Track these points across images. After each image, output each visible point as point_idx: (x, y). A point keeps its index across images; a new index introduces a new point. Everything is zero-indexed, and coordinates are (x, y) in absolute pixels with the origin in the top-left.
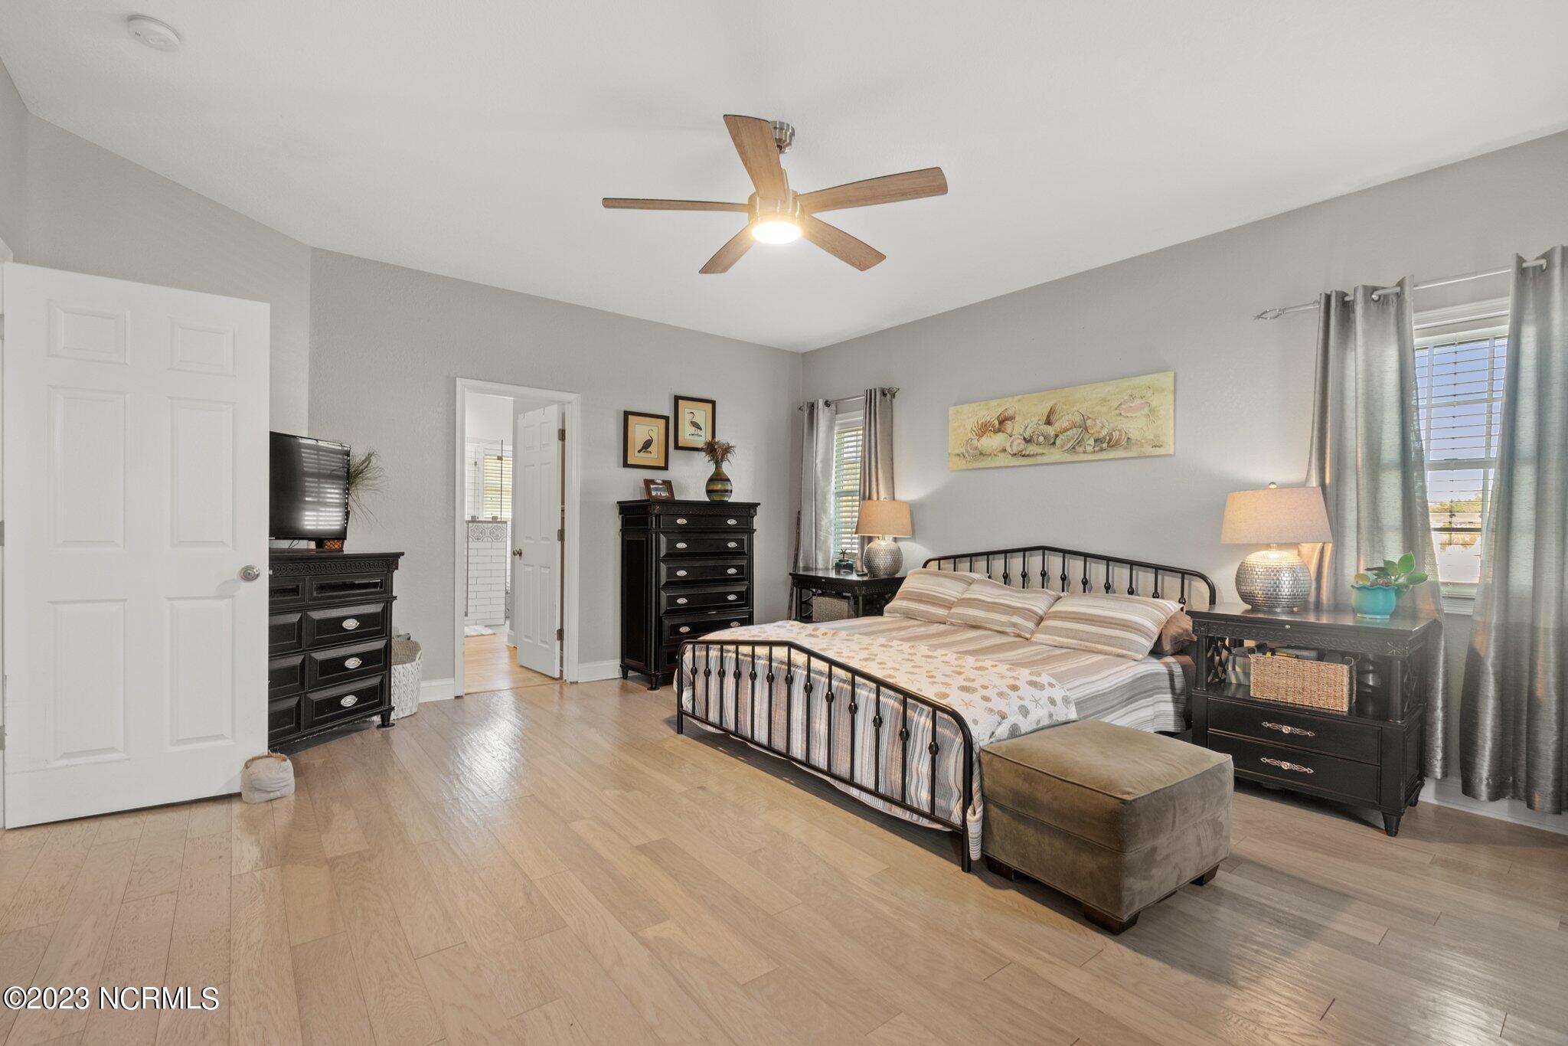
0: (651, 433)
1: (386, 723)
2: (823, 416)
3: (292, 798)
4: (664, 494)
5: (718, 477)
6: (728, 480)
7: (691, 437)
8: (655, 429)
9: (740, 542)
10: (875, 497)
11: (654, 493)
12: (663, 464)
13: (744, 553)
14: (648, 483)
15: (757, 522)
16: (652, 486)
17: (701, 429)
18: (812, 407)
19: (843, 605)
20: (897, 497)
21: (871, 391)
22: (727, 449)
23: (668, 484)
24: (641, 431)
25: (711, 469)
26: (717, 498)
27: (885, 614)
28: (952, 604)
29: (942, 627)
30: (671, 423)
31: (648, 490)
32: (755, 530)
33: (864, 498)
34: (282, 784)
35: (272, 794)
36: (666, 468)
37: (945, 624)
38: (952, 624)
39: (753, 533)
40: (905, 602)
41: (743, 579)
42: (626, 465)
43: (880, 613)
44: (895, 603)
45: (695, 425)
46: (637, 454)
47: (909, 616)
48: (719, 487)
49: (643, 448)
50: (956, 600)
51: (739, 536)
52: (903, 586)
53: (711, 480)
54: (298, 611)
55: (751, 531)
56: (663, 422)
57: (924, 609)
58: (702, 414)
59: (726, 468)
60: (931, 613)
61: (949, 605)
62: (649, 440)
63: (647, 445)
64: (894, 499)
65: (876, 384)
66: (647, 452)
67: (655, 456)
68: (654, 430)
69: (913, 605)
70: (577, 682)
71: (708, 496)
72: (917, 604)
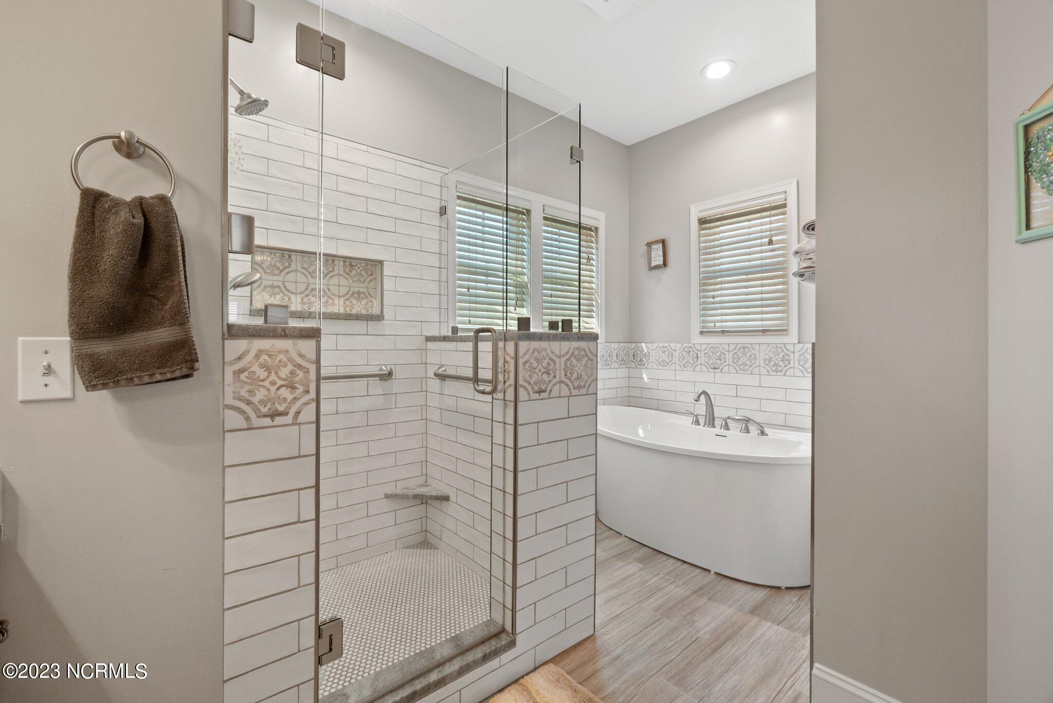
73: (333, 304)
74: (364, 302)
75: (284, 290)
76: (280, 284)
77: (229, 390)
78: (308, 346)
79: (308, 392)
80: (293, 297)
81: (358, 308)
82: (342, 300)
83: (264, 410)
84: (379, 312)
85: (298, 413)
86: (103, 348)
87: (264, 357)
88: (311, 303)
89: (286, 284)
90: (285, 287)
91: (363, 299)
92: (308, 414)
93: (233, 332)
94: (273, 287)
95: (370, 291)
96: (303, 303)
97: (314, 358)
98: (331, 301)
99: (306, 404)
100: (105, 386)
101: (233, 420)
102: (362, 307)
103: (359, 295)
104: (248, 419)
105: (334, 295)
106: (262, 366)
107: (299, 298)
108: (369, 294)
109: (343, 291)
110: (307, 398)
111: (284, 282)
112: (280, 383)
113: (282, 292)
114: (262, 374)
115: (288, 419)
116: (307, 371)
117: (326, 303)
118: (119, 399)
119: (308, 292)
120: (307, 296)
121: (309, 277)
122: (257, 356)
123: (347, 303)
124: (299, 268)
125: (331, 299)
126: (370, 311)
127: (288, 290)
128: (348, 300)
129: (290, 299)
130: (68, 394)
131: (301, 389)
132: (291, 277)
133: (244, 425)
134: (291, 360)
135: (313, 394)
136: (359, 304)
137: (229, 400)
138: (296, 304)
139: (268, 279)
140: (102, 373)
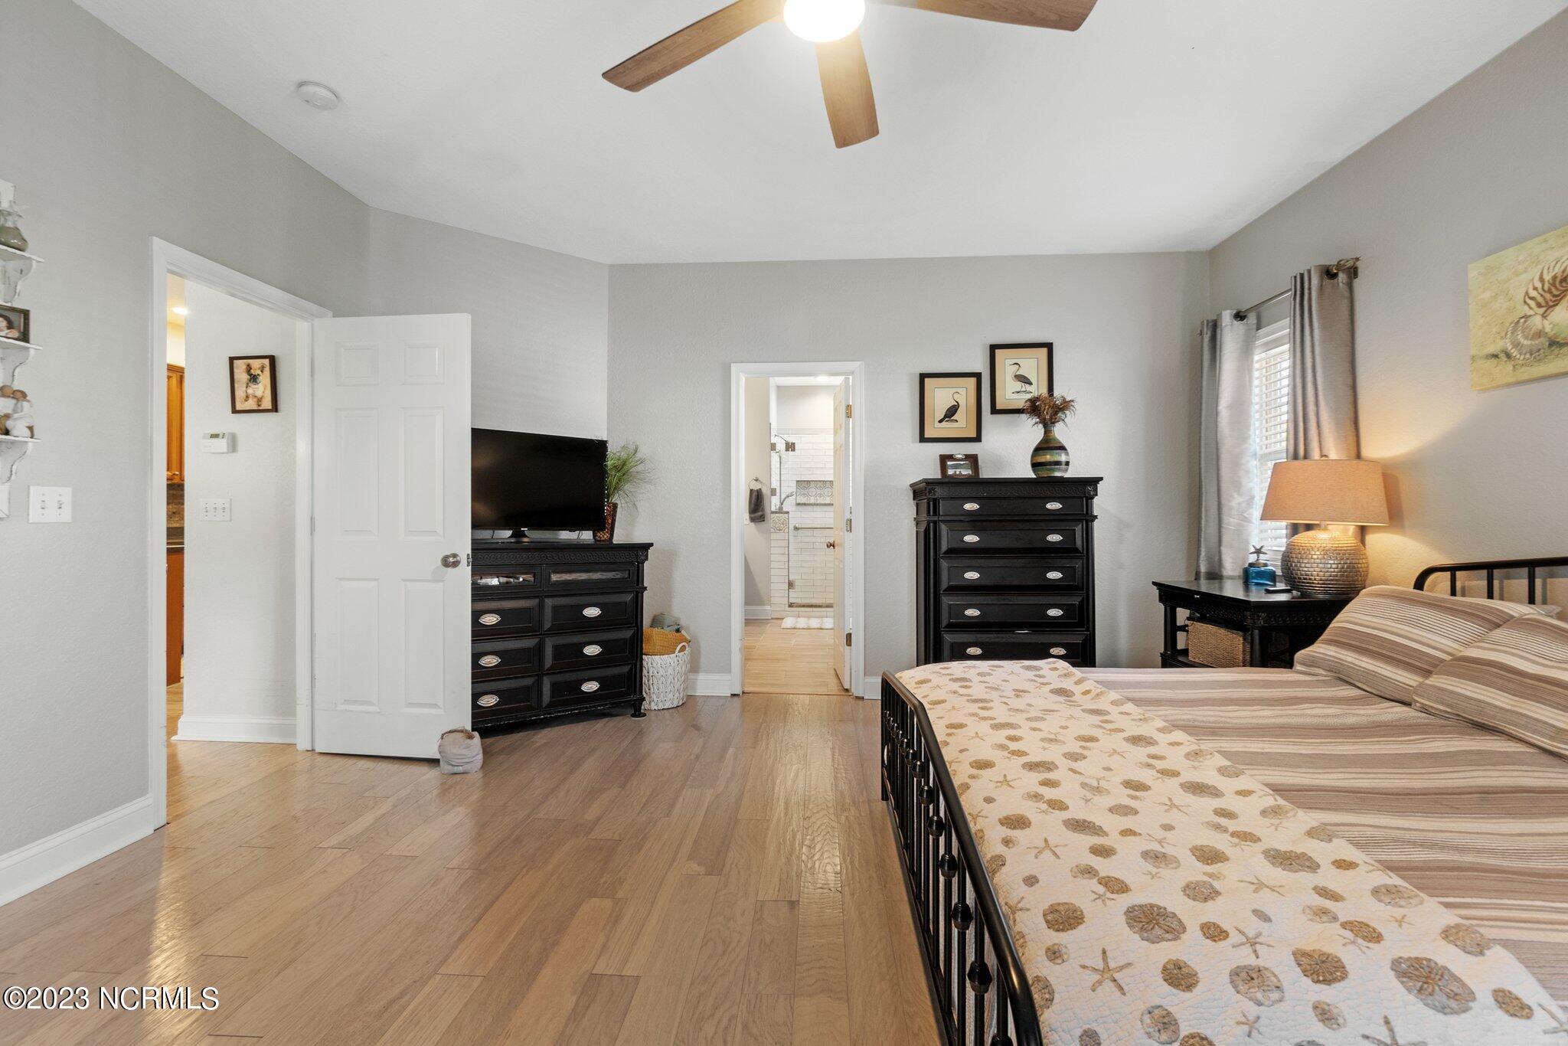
0: (956, 397)
1: (637, 713)
2: (1231, 335)
3: (476, 776)
4: (966, 472)
5: (1048, 445)
6: (1063, 448)
7: (1016, 396)
8: (963, 391)
9: (1069, 535)
10: (1315, 454)
11: (950, 472)
12: (973, 435)
13: (1076, 550)
14: (944, 459)
15: (1099, 505)
16: (949, 463)
17: (1030, 383)
18: (1215, 326)
19: (1234, 642)
20: (1367, 451)
21: (1302, 276)
22: (1065, 406)
23: (973, 460)
24: (941, 396)
25: (1036, 434)
26: (1044, 474)
27: (1298, 667)
28: (1435, 666)
29: (1397, 712)
30: (985, 383)
31: (944, 468)
32: (1096, 517)
33: (1296, 457)
34: (464, 761)
35: (456, 768)
36: (978, 439)
37: (1408, 704)
38: (1425, 710)
39: (1093, 521)
40: (1333, 648)
41: (1077, 588)
42: (923, 439)
43: (1289, 664)
44: (1319, 649)
45: (1023, 379)
46: (937, 424)
47: (1342, 676)
48: (1048, 457)
49: (946, 416)
50: (1448, 658)
51: (1068, 526)
52: (1342, 616)
53: (1039, 449)
54: (535, 597)
55: (1089, 518)
56: (973, 381)
57: (1372, 668)
58: (1032, 364)
59: (1059, 431)
60: (1386, 679)
61: (1426, 666)
62: (954, 406)
63: (951, 412)
64: (1358, 456)
65: (1310, 260)
66: (952, 421)
67: (963, 424)
68: (962, 393)
69: (1349, 657)
70: (863, 698)
71: (1034, 471)
72: (1356, 656)
73: (826, 499)
77: (771, 524)
78: (786, 515)
82: (830, 498)
83: (778, 529)
85: (784, 531)
86: (752, 516)
88: (816, 500)
90: (808, 494)
92: (786, 532)
93: (773, 512)
94: (804, 494)
96: (814, 500)
97: (787, 518)
100: (753, 522)
101: (772, 530)
104: (775, 530)
105: (826, 496)
106: (777, 519)
107: (813, 498)
109: (831, 494)
110: (786, 528)
112: (780, 524)
113: (807, 496)
114: (777, 521)
115: (782, 532)
116: (786, 522)
117: (823, 499)
118: (755, 525)
119: (816, 495)
120: (816, 497)
121: (816, 490)
122: (776, 517)
124: (813, 487)
129: (810, 498)
130: (749, 523)
131: (785, 526)
132: (810, 490)
133: (774, 532)
134: (782, 519)
137: (772, 526)
138: (812, 501)
139: (803, 492)
140: (752, 520)
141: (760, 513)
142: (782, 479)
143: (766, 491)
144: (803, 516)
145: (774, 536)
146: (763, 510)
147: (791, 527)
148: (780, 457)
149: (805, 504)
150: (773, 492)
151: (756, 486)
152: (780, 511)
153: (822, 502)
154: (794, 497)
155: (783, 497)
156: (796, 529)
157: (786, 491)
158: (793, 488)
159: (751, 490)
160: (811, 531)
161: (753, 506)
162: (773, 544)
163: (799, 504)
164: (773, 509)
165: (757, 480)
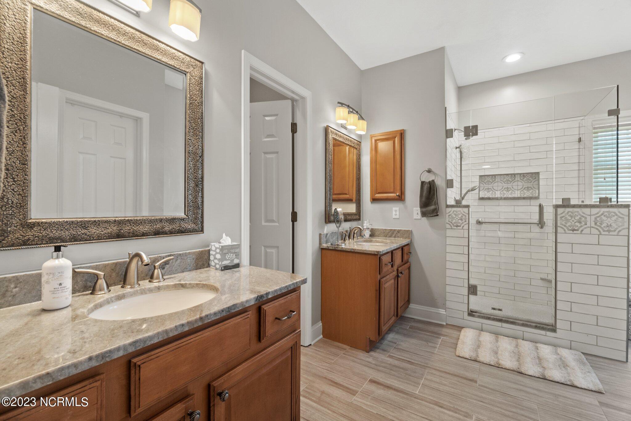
73: (515, 193)
74: (530, 191)
75: (493, 189)
76: (492, 188)
77: (447, 220)
78: (466, 210)
79: (466, 221)
80: (497, 192)
81: (527, 194)
82: (519, 192)
83: (455, 225)
84: (537, 195)
85: (463, 227)
86: (424, 210)
87: (455, 212)
88: (504, 194)
89: (494, 187)
90: (493, 188)
91: (531, 190)
92: (466, 227)
93: (448, 206)
94: (488, 189)
95: (534, 186)
96: (501, 194)
97: (468, 213)
98: (513, 192)
99: (466, 224)
100: (424, 217)
101: (448, 226)
102: (529, 193)
103: (528, 188)
104: (451, 226)
105: (515, 189)
106: (454, 214)
107: (499, 192)
108: (533, 187)
109: (520, 187)
110: (465, 223)
111: (493, 187)
112: (459, 219)
113: (492, 190)
114: (454, 216)
115: (461, 228)
116: (466, 216)
117: (511, 193)
118: (427, 220)
119: (503, 189)
120: (502, 191)
121: (503, 183)
122: (453, 212)
123: (522, 192)
124: (499, 181)
125: (514, 191)
126: (534, 195)
127: (494, 190)
128: (522, 191)
129: (495, 193)
130: (420, 218)
131: (464, 220)
132: (496, 184)
133: (450, 228)
134: (461, 213)
135: (467, 222)
136: (528, 192)
137: (447, 222)
138: (498, 195)
139: (486, 186)
140: (424, 214)
141: (432, 207)
142: (463, 175)
143: (440, 183)
144: (487, 210)
145: (449, 233)
146: (437, 204)
147: (473, 221)
148: (461, 152)
149: (489, 199)
150: (450, 184)
151: (428, 178)
152: (458, 204)
153: (510, 196)
154: (477, 191)
155: (464, 192)
156: (479, 223)
157: (466, 186)
158: (476, 182)
159: (423, 183)
160: (497, 226)
161: (424, 199)
162: (449, 241)
163: (482, 199)
164: (451, 202)
165: (429, 171)
